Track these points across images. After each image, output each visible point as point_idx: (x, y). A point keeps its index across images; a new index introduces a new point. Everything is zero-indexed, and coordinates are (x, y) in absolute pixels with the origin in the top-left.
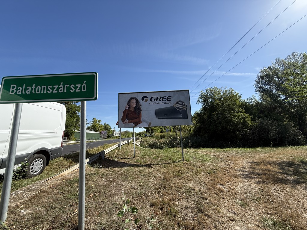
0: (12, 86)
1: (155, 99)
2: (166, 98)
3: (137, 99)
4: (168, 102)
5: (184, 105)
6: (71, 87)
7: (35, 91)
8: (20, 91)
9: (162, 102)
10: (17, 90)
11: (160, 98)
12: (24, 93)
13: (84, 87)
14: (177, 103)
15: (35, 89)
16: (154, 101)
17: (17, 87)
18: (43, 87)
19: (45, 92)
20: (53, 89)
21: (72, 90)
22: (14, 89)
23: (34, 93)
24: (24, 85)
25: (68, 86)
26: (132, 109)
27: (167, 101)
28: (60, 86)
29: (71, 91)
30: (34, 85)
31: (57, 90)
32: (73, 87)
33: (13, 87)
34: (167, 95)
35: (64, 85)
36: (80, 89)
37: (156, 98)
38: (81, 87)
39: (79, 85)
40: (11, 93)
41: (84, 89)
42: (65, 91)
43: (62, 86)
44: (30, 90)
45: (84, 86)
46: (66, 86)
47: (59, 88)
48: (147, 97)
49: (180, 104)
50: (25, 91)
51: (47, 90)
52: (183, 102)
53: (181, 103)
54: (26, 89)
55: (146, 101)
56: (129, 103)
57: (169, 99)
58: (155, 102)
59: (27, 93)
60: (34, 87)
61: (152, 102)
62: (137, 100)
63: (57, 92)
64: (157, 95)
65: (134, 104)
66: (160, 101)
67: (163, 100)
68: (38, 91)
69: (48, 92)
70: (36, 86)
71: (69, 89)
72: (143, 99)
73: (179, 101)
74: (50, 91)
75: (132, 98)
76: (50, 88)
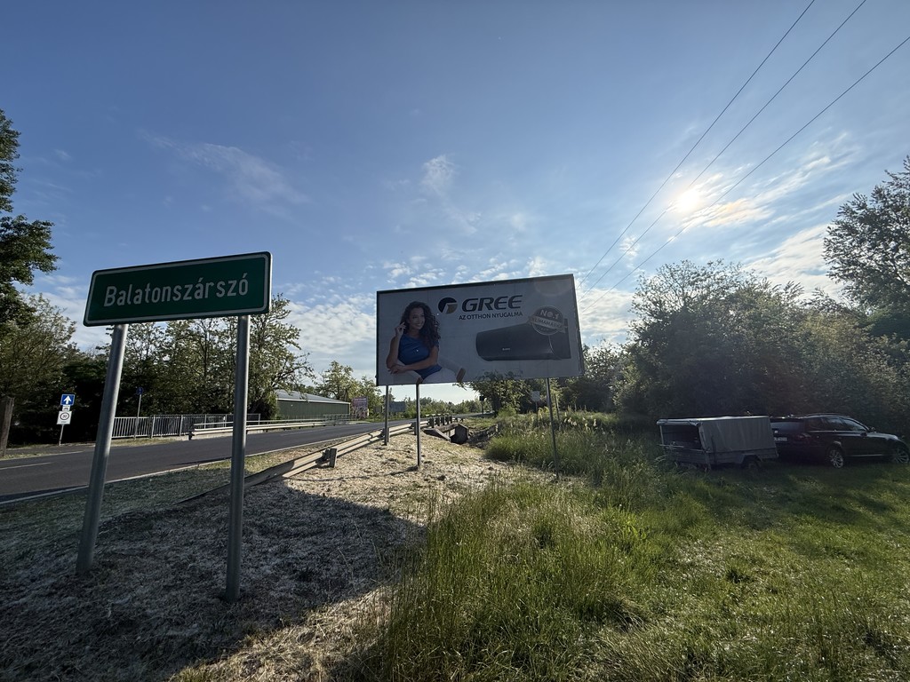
0: (109, 288)
2: (507, 300)
4: (513, 311)
5: (560, 320)
7: (150, 298)
8: (123, 298)
9: (495, 311)
10: (117, 296)
11: (488, 301)
12: (130, 303)
13: (243, 286)
14: (538, 314)
15: (150, 294)
17: (118, 292)
18: (165, 289)
19: (168, 300)
20: (183, 292)
21: (221, 292)
22: (113, 296)
23: (147, 301)
24: (131, 286)
25: (212, 284)
26: (413, 335)
27: (509, 310)
28: (197, 286)
29: (218, 294)
30: (148, 285)
31: (192, 294)
33: (112, 292)
34: (509, 292)
35: (204, 283)
36: (236, 290)
38: (238, 285)
39: (234, 282)
40: (106, 304)
41: (243, 291)
42: (206, 297)
43: (202, 286)
44: (140, 297)
45: (244, 284)
46: (208, 285)
47: (194, 289)
48: (453, 301)
49: (546, 317)
50: (132, 300)
51: (173, 294)
52: (555, 312)
53: (550, 314)
54: (134, 294)
55: (451, 310)
56: (406, 318)
59: (136, 302)
60: (148, 290)
61: (467, 313)
63: (190, 298)
64: (480, 294)
68: (155, 298)
70: (152, 288)
71: (214, 290)
72: (441, 307)
73: (545, 309)
74: (177, 296)
75: (415, 305)
76: (178, 290)
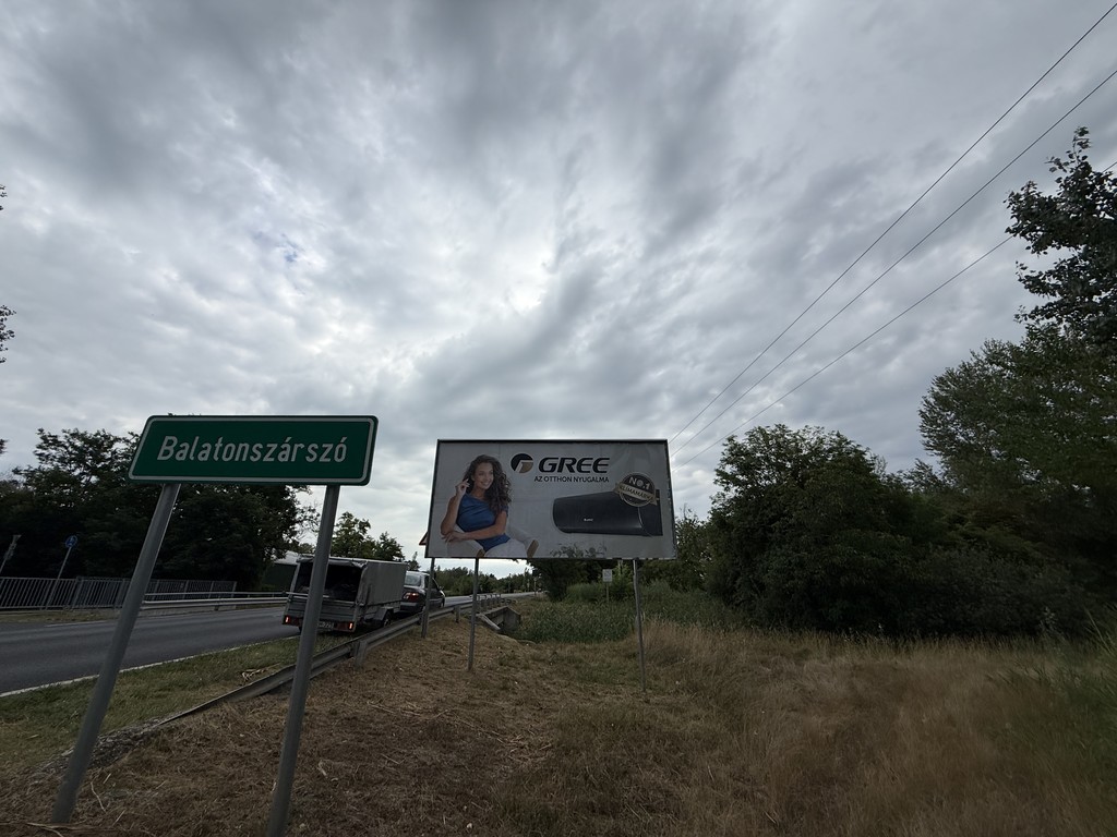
0: (168, 438)
1: (554, 466)
2: (592, 462)
3: (498, 463)
4: (598, 475)
5: (651, 490)
6: (310, 450)
7: (220, 455)
9: (577, 474)
10: (177, 449)
11: (570, 462)
12: (192, 458)
14: (627, 481)
15: (222, 449)
16: (552, 470)
17: (179, 444)
18: (241, 445)
19: (244, 459)
20: (264, 451)
21: (311, 456)
22: (171, 449)
23: (216, 459)
24: (197, 438)
25: (302, 446)
27: (593, 474)
28: (283, 447)
29: (308, 458)
30: (220, 439)
31: (275, 455)
32: (313, 448)
33: (170, 443)
34: (595, 453)
35: (292, 444)
36: (331, 455)
37: (558, 462)
38: (334, 449)
39: (330, 446)
40: (160, 458)
41: (340, 457)
42: (293, 460)
43: (288, 446)
44: (207, 452)
45: (341, 449)
46: (296, 446)
48: (529, 458)
49: (636, 486)
50: (196, 455)
51: (251, 453)
52: (646, 481)
53: (640, 483)
54: (199, 449)
55: (524, 470)
56: (471, 474)
57: (599, 468)
58: (556, 473)
59: (200, 458)
60: (219, 445)
61: (544, 474)
62: (496, 465)
64: (560, 453)
65: (485, 478)
66: (572, 471)
67: (580, 471)
68: (227, 456)
69: (252, 458)
70: (225, 444)
71: (303, 453)
72: (514, 465)
73: (634, 477)
74: (256, 456)
75: (481, 460)
76: (258, 448)
